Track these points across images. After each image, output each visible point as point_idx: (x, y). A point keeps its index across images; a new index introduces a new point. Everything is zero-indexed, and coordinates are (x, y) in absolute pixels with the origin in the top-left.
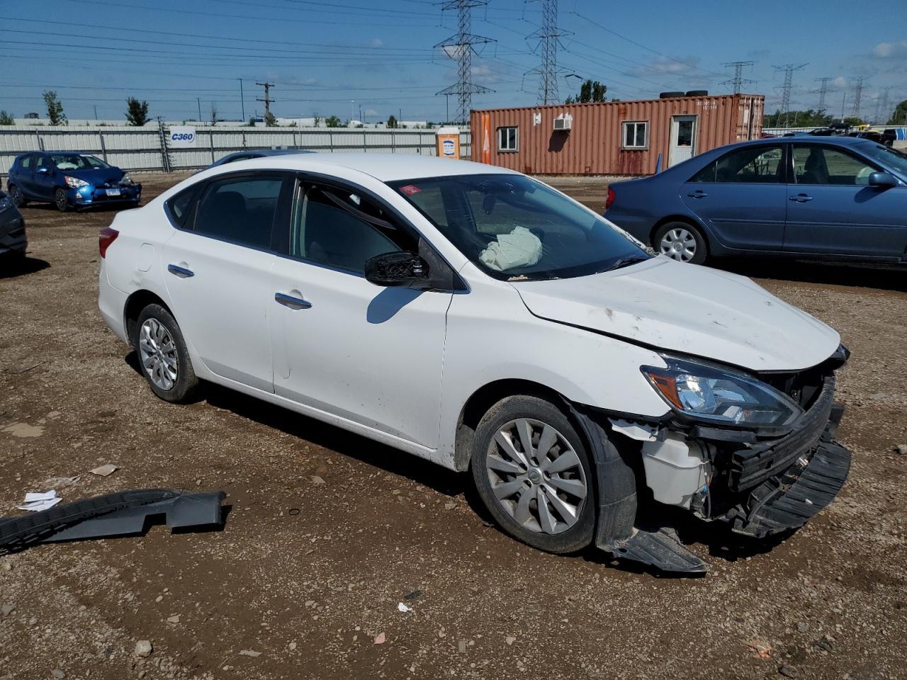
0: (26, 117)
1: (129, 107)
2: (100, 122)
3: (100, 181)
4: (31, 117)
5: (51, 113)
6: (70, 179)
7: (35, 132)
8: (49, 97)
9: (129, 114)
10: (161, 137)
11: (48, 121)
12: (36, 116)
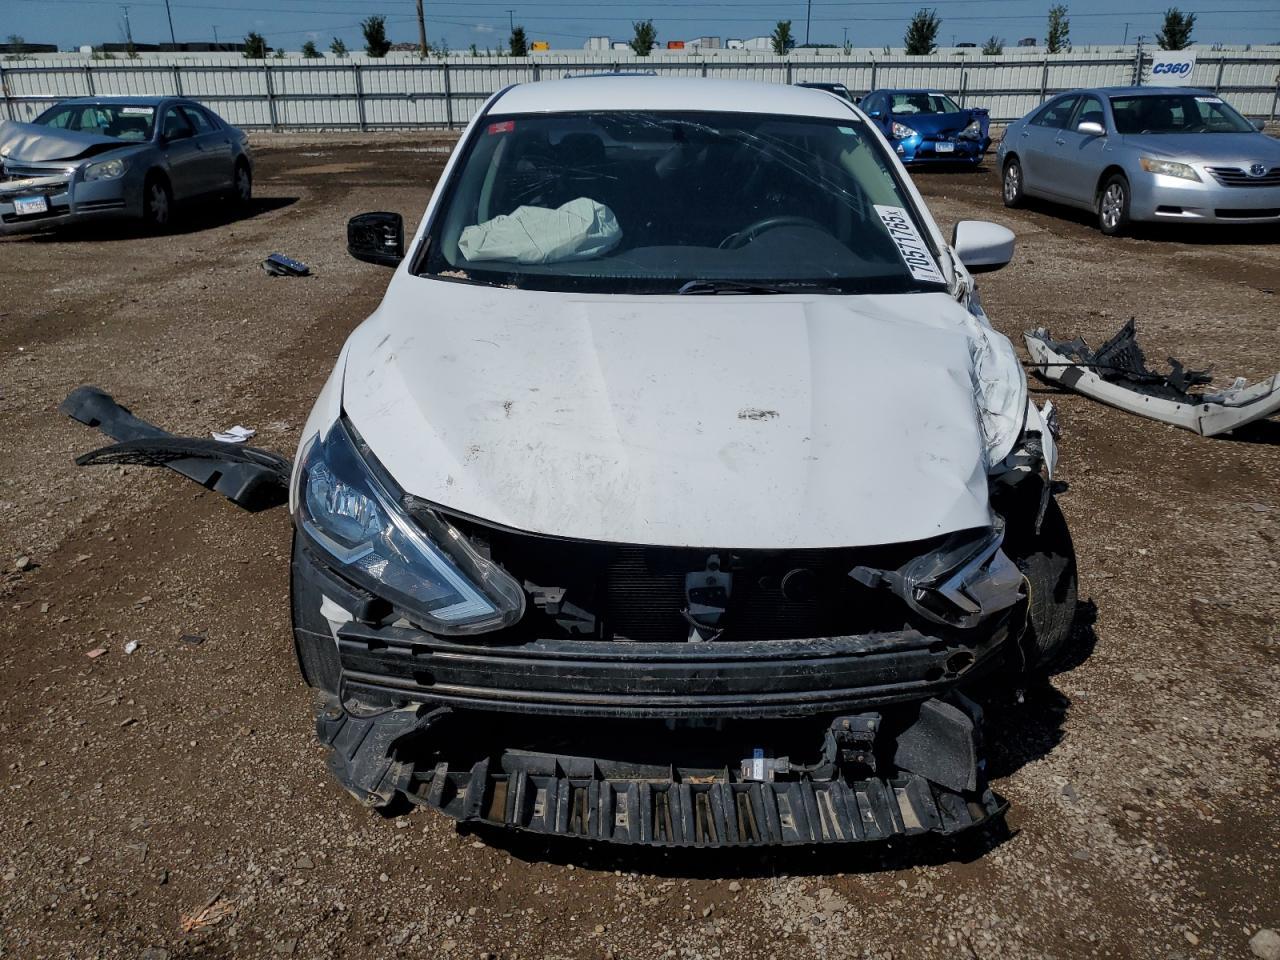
0: (1020, 44)
1: (1165, 23)
2: (1117, 48)
3: (934, 130)
4: (1026, 45)
5: (1051, 37)
6: (896, 126)
7: (960, 63)
8: (1057, 15)
9: (1162, 34)
10: (1135, 69)
11: (1045, 48)
12: (1032, 42)
